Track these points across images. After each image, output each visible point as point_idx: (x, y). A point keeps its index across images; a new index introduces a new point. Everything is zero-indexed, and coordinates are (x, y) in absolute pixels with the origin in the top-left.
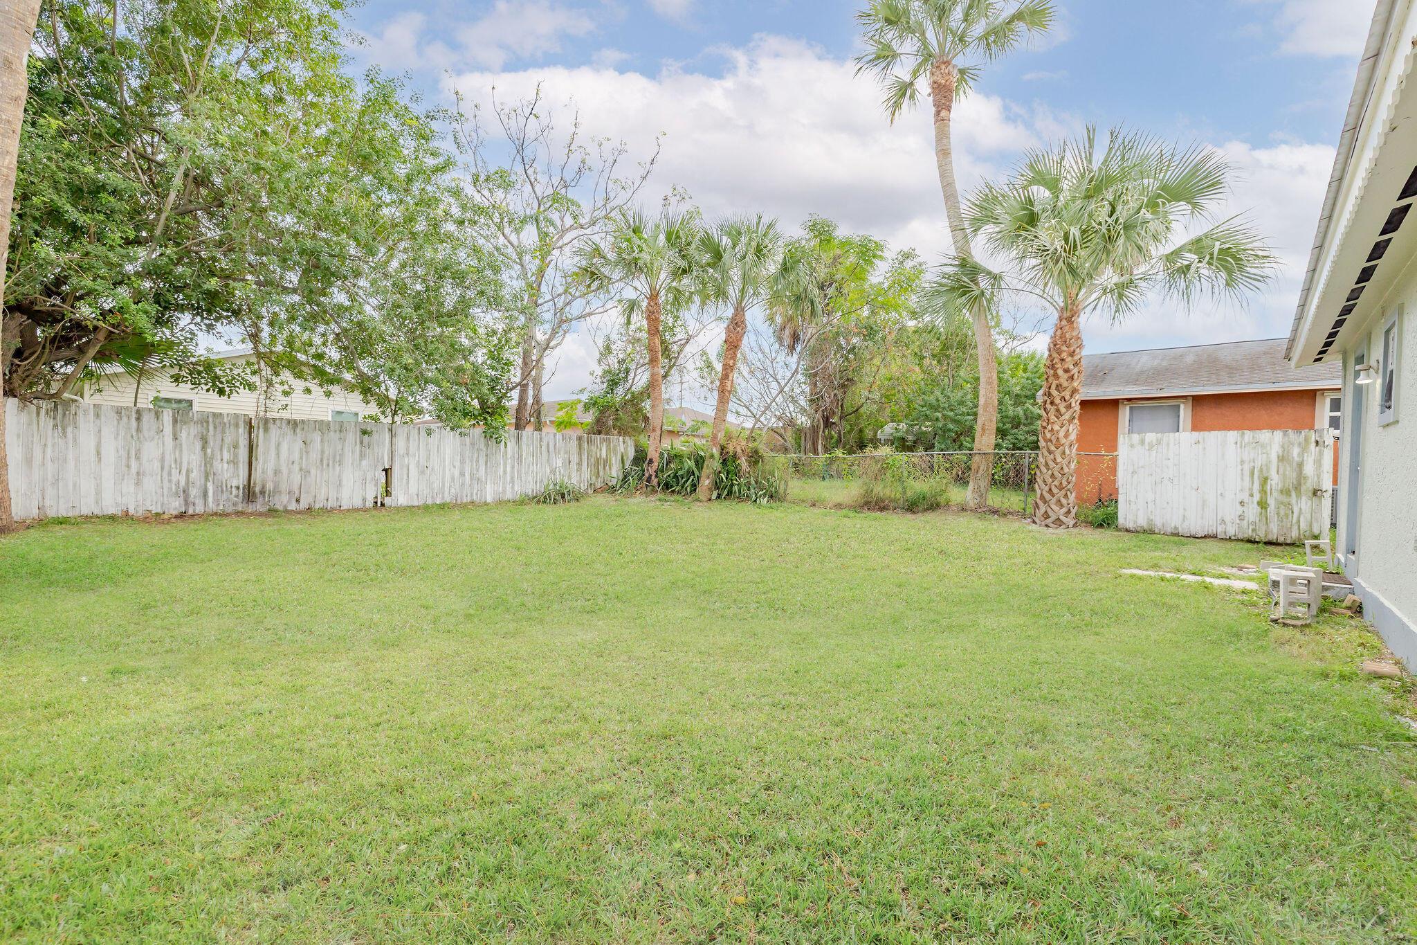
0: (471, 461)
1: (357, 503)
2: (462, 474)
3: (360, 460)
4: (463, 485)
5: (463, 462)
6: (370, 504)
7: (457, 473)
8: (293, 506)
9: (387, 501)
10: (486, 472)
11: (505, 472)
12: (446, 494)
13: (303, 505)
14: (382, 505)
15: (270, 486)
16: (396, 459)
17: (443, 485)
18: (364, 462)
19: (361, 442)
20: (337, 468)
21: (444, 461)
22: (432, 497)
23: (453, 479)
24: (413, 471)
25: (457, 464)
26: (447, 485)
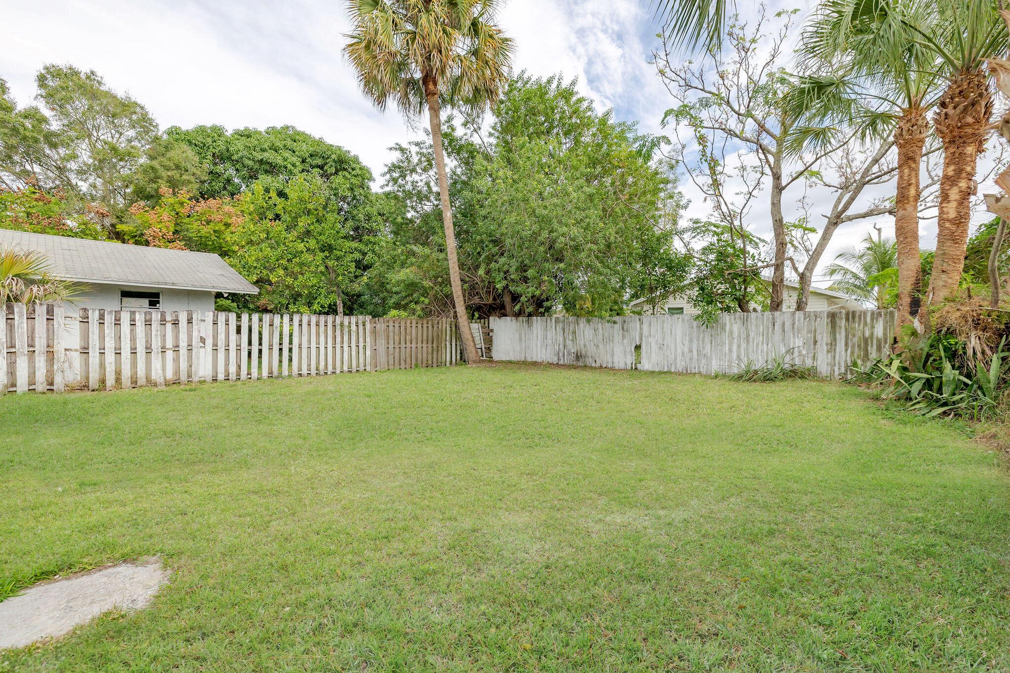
0: (698, 340)
1: (622, 366)
2: (691, 351)
3: (623, 340)
4: (691, 359)
5: (691, 341)
6: (629, 367)
7: (686, 350)
8: (594, 365)
9: (638, 366)
10: (711, 350)
11: (730, 350)
12: (678, 365)
13: (598, 365)
14: (636, 369)
15: (583, 353)
16: (644, 339)
17: (676, 358)
18: (625, 341)
19: (623, 328)
20: (611, 344)
21: (676, 340)
22: (668, 366)
23: (683, 353)
24: (654, 347)
25: (687, 343)
26: (678, 359)
